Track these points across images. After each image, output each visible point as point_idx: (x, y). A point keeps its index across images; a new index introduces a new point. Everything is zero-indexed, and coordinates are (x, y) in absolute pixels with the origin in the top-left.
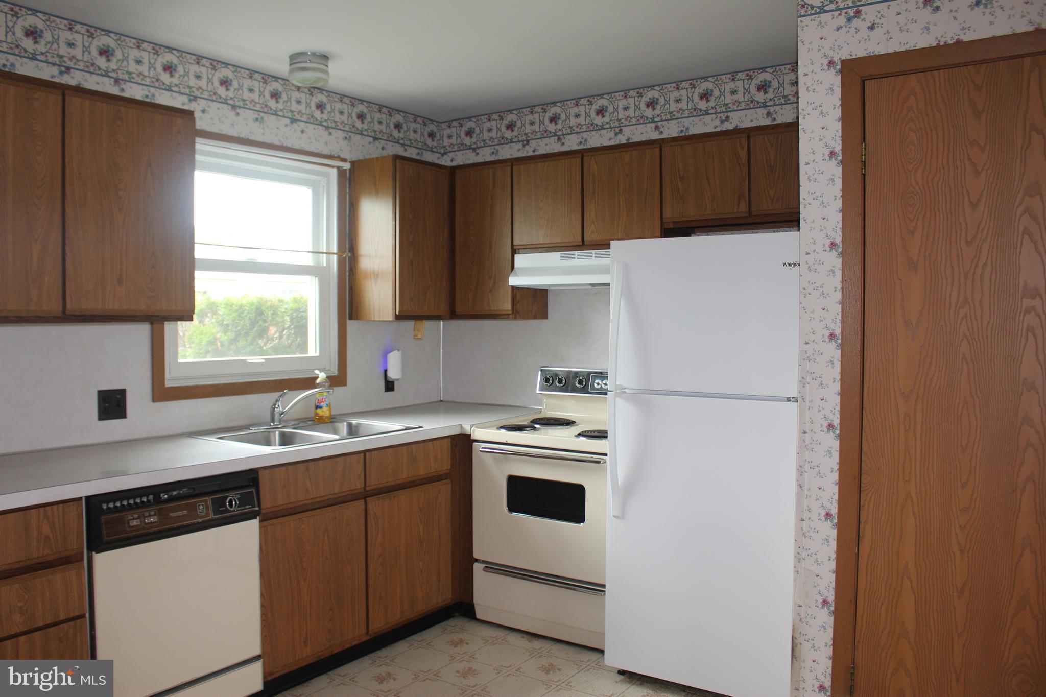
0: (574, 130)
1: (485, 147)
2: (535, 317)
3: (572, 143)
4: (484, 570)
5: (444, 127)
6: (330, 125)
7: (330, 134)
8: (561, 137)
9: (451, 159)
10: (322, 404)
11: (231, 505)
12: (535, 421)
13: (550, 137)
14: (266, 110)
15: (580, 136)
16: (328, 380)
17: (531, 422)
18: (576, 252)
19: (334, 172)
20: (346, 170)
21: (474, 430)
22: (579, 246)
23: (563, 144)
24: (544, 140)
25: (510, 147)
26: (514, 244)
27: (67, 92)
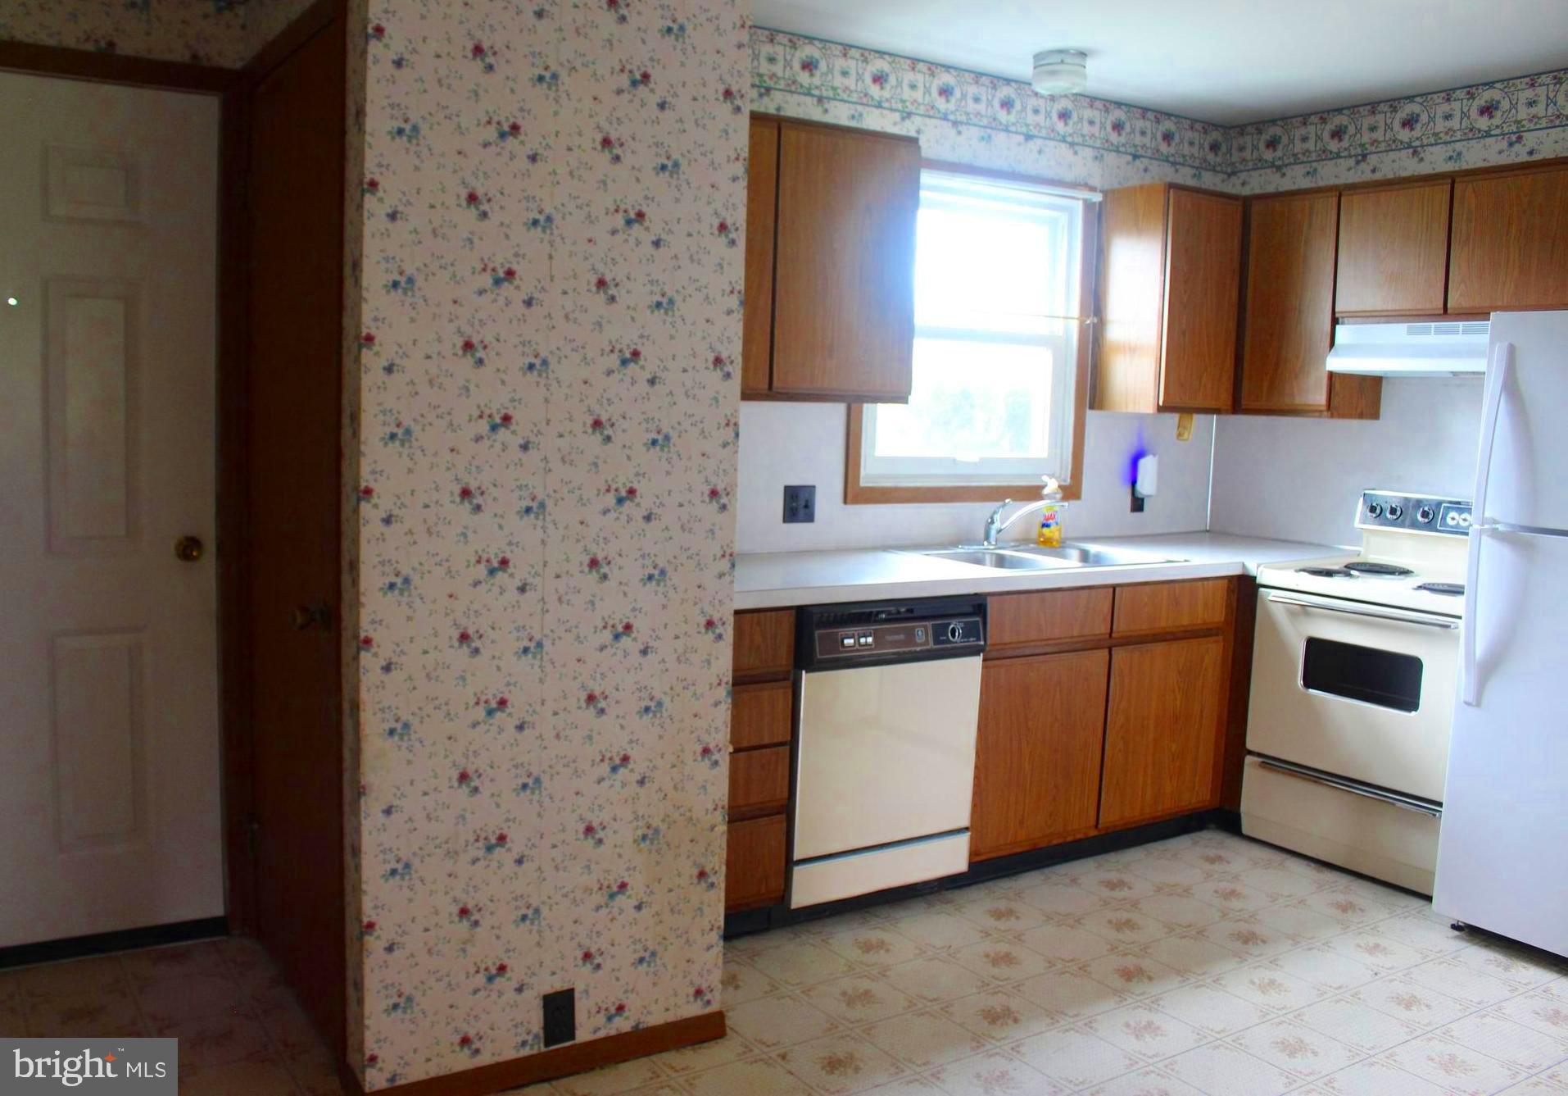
0: (1440, 138)
1: (1295, 163)
2: (1361, 416)
3: (1436, 161)
4: (1260, 766)
5: (1233, 135)
6: (1076, 140)
7: (1076, 153)
8: (1419, 149)
9: (1241, 181)
10: (1050, 521)
11: (953, 635)
12: (1350, 567)
13: (1400, 150)
14: (995, 125)
15: (1450, 147)
16: (1060, 491)
17: (1346, 567)
18: (1433, 324)
19: (1079, 206)
20: (1095, 203)
21: (1262, 572)
22: (1440, 315)
23: (1422, 160)
24: (1391, 153)
25: (1336, 164)
26: (1337, 310)
27: (783, 125)
